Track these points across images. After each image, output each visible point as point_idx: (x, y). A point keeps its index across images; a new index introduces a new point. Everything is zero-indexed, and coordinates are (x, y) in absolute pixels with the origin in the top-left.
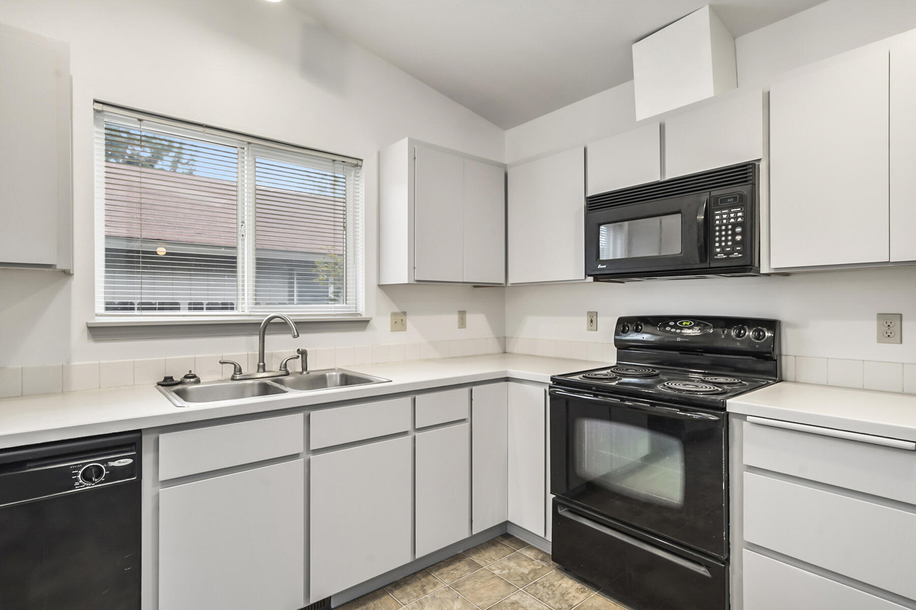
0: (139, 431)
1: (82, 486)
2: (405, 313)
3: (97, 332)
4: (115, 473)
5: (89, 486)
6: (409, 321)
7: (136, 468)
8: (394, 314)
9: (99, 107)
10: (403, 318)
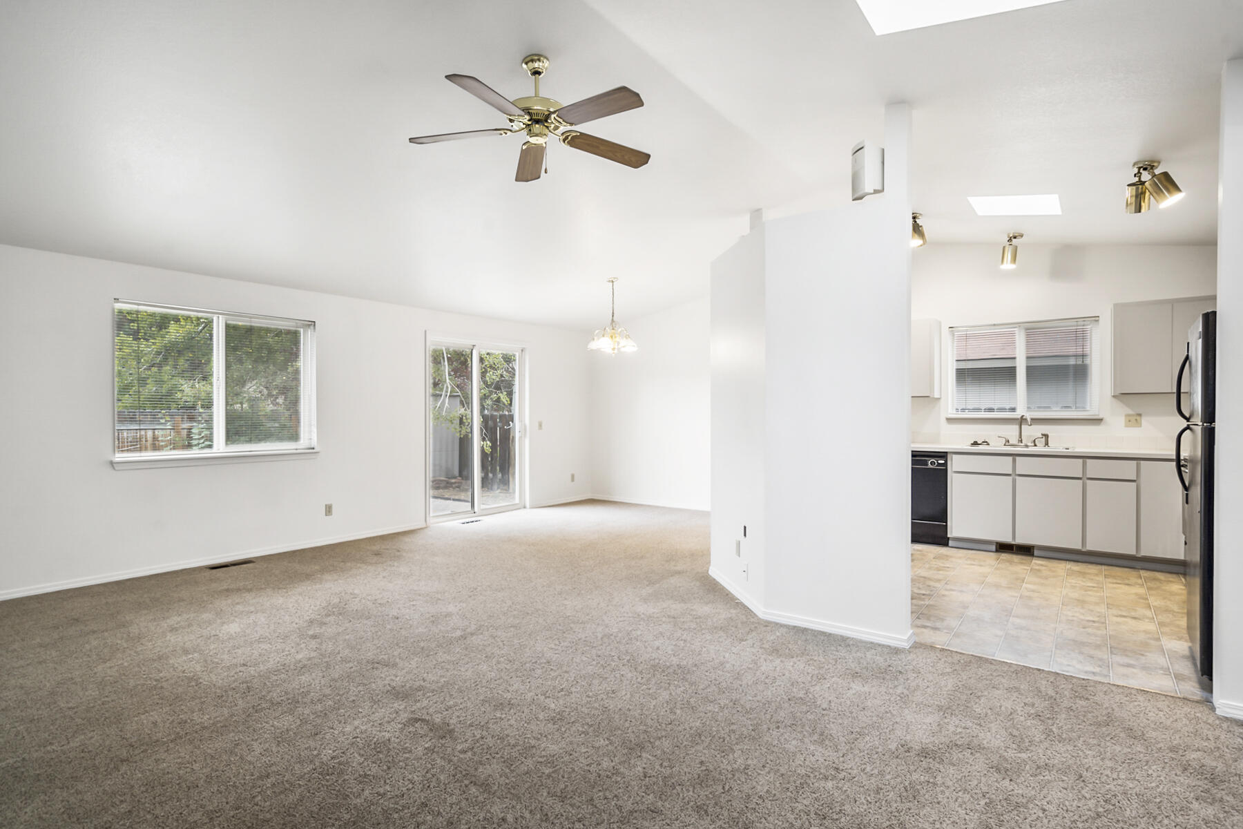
0: (946, 453)
1: (930, 466)
2: (1140, 415)
3: (949, 420)
4: (939, 465)
5: (932, 467)
6: (1144, 421)
7: (945, 464)
8: (1127, 415)
9: (951, 329)
10: (1138, 418)
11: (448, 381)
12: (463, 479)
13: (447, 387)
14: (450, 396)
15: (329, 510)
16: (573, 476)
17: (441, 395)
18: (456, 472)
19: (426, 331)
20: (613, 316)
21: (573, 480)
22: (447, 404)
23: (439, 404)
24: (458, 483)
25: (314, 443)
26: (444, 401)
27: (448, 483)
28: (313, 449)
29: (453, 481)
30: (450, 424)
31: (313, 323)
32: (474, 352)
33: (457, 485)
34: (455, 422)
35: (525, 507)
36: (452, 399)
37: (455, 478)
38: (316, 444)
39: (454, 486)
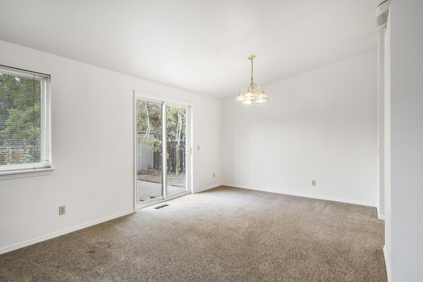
11: (149, 126)
12: (155, 169)
13: (149, 129)
14: (150, 133)
15: (62, 210)
16: (214, 174)
17: (146, 133)
18: (152, 166)
19: (134, 90)
20: (252, 80)
21: (214, 176)
22: (148, 137)
23: (145, 136)
24: (153, 171)
25: (50, 163)
26: (147, 136)
27: (149, 171)
28: (50, 167)
29: (151, 170)
30: (150, 146)
31: (49, 76)
32: (163, 106)
33: (153, 172)
34: (152, 145)
35: (190, 193)
36: (150, 134)
37: (152, 169)
38: (51, 165)
39: (151, 172)
